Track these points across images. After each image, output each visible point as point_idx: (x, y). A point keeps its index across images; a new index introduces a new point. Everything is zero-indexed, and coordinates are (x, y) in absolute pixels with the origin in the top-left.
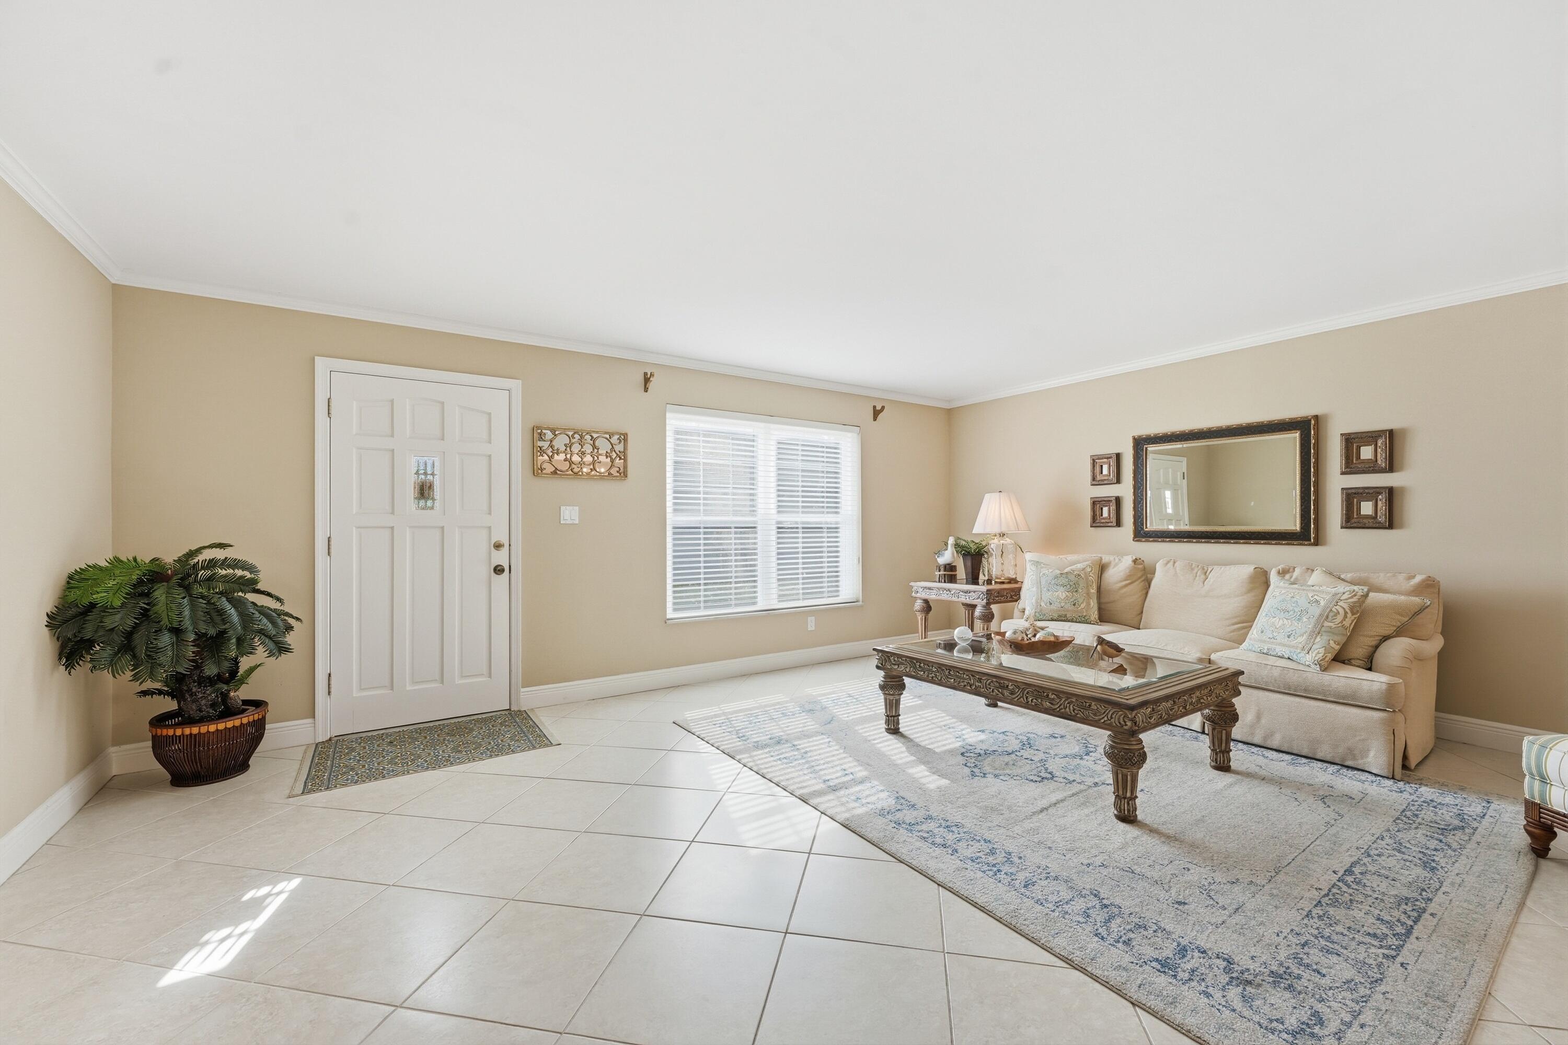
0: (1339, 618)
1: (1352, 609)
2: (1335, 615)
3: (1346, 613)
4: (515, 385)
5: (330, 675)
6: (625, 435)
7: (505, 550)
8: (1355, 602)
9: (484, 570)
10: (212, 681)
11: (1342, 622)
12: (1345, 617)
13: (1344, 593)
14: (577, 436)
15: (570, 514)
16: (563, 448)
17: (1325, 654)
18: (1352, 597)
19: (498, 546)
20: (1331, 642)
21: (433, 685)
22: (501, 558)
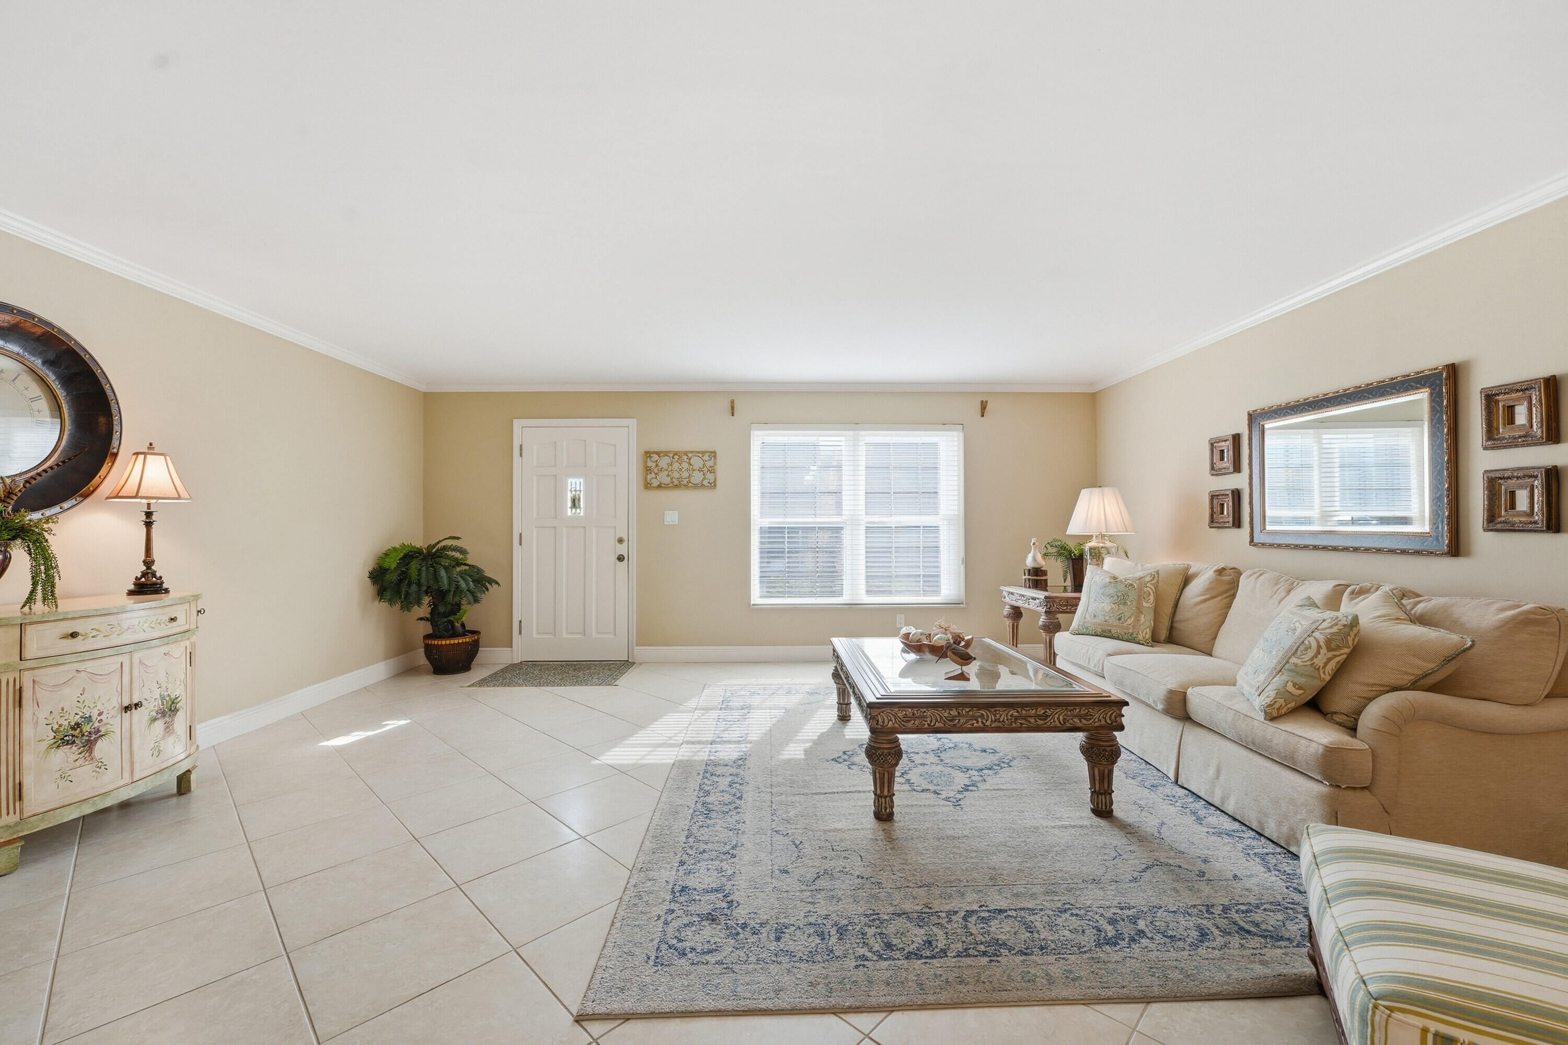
0: (1310, 654)
1: (1328, 642)
2: (1306, 649)
3: (1319, 647)
4: (632, 423)
5: (520, 622)
6: (715, 452)
7: (625, 543)
8: (1333, 634)
9: (613, 558)
10: (445, 615)
11: (1312, 659)
12: (1318, 652)
13: (1324, 621)
14: (676, 457)
15: (671, 517)
16: (665, 466)
17: (1274, 699)
18: (1331, 627)
19: (621, 541)
20: (1290, 685)
21: (579, 636)
22: (622, 549)
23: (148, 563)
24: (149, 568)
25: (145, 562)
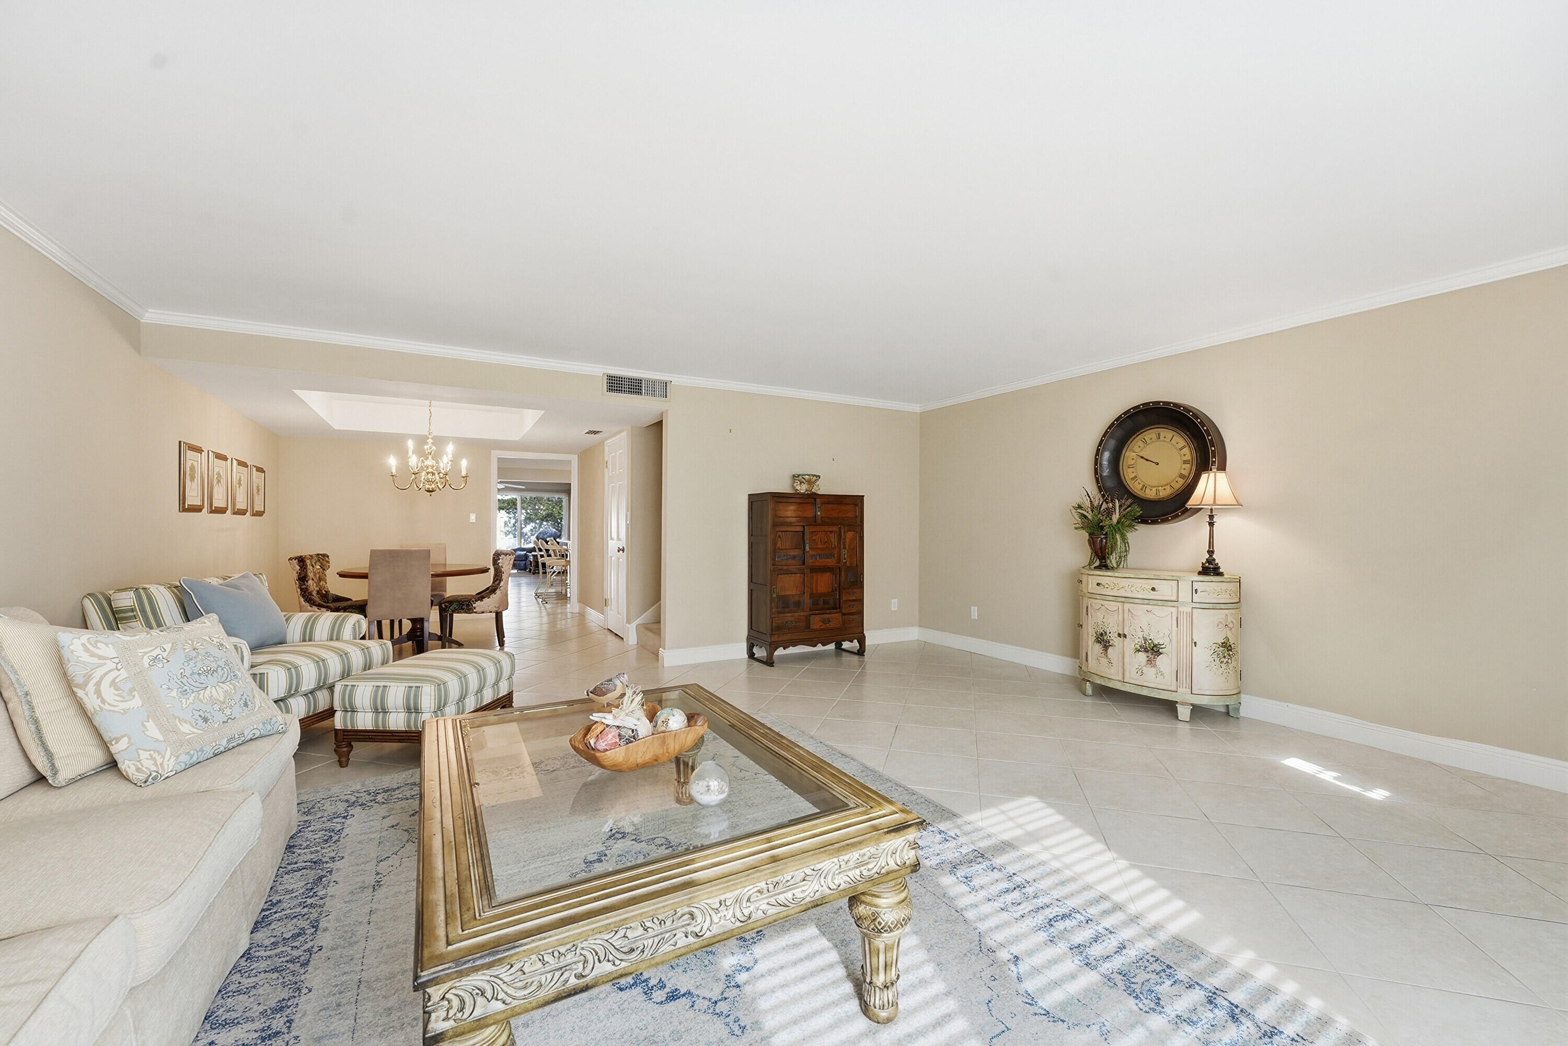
23: (1211, 552)
24: (1211, 556)
25: (1208, 552)
